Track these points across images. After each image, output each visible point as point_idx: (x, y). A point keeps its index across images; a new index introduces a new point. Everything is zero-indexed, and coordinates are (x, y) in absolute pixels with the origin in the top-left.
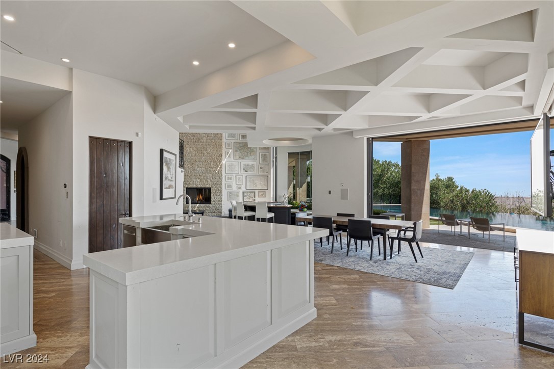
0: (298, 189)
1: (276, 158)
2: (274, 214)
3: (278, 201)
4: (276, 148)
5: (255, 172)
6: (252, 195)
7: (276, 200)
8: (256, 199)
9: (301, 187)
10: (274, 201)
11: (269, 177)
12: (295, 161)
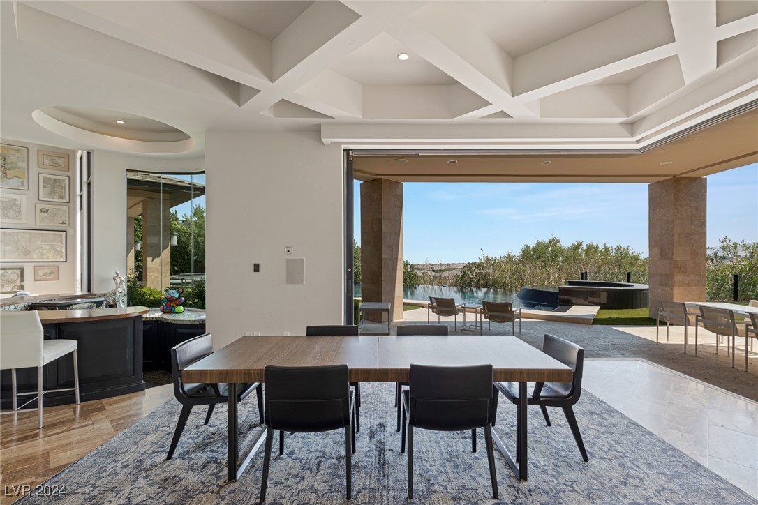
0: (149, 259)
1: (89, 185)
2: (76, 342)
3: (94, 291)
4: (89, 154)
5: (26, 220)
6: (15, 275)
7: (89, 289)
8: (26, 284)
9: (158, 255)
10: (85, 293)
11: (70, 232)
12: (141, 204)
